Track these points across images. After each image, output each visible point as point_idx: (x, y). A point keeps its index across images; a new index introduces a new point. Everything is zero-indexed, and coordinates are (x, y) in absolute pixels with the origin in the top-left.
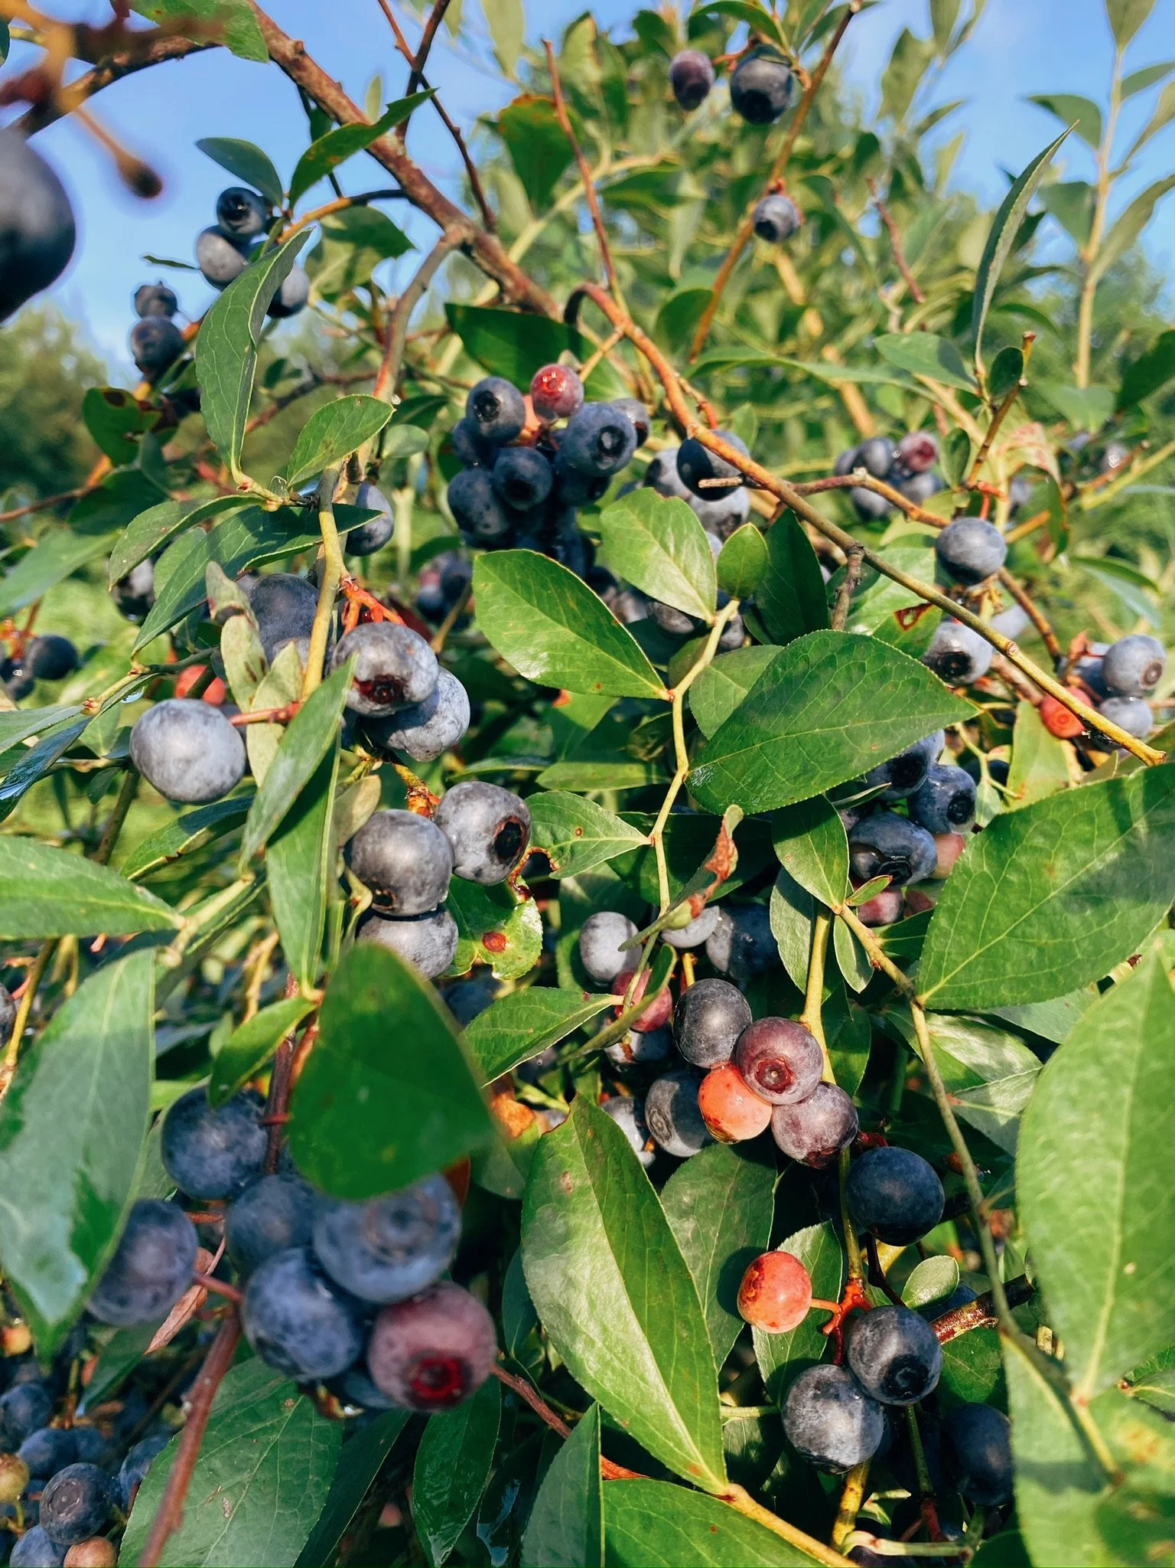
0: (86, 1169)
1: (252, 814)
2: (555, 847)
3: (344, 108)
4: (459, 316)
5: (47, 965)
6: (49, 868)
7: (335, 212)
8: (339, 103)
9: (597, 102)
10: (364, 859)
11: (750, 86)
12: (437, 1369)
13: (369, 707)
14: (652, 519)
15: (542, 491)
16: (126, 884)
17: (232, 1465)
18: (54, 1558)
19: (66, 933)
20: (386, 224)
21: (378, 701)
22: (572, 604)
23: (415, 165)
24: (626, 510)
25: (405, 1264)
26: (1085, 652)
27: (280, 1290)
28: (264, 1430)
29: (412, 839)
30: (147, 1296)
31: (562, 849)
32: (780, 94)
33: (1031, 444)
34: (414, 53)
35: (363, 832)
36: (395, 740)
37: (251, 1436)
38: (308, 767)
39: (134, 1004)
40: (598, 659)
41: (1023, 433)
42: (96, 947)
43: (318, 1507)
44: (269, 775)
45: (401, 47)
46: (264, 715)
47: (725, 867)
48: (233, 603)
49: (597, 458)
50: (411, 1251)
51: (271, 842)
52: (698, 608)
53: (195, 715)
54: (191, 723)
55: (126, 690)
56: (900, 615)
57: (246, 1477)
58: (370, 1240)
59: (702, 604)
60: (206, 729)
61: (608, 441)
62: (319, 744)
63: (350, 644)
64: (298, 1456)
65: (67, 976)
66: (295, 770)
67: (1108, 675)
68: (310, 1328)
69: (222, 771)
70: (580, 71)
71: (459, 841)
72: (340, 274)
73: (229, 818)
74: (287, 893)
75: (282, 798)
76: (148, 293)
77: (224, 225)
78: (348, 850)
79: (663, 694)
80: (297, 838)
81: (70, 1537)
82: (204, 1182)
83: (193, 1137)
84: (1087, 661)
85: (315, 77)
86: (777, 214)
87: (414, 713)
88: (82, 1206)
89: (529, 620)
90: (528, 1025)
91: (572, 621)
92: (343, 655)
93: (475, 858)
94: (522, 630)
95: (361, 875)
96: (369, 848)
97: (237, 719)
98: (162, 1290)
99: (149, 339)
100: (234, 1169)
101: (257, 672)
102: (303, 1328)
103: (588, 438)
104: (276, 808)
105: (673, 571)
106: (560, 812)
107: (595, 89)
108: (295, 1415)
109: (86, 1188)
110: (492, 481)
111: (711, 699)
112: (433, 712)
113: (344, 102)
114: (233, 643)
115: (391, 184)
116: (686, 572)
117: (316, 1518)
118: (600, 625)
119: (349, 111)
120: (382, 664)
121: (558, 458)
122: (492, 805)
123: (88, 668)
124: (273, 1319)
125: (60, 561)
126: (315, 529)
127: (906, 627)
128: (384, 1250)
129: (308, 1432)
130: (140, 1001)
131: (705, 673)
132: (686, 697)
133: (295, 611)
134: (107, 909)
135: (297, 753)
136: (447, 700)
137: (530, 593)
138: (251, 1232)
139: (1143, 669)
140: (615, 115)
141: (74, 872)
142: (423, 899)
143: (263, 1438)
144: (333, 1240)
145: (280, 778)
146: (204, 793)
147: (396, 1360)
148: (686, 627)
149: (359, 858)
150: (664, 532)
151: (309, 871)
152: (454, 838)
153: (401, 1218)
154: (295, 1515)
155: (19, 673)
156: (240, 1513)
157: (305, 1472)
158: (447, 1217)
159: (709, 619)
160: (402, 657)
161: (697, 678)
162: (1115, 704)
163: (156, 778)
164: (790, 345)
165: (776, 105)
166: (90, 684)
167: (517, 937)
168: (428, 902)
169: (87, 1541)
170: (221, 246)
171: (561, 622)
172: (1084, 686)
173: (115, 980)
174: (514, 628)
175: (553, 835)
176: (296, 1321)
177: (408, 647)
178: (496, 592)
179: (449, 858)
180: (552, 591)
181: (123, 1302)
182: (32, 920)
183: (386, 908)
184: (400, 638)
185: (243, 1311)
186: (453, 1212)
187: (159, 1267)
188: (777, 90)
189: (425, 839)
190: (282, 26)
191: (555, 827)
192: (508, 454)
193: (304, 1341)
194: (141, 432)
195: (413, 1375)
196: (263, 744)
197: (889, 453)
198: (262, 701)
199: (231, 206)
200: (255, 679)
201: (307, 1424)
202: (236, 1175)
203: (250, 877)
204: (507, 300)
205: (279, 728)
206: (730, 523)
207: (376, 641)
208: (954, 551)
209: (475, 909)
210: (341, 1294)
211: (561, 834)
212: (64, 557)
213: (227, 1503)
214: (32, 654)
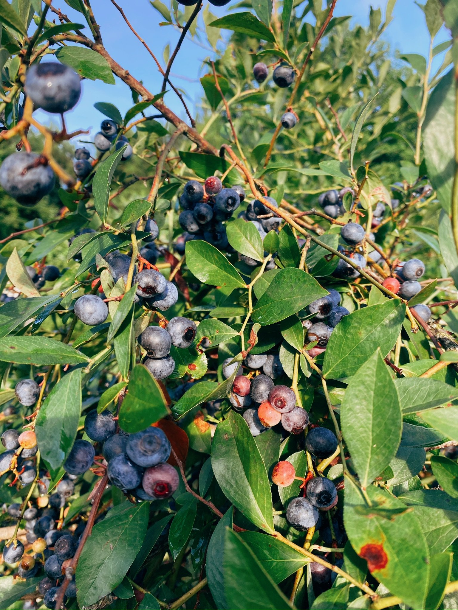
0: (63, 429)
1: (110, 328)
2: (210, 336)
3: (142, 91)
4: (184, 155)
5: (50, 376)
6: (51, 345)
7: (142, 122)
8: (141, 89)
9: (235, 72)
10: (144, 341)
11: (279, 76)
12: (162, 486)
13: (145, 295)
14: (242, 229)
15: (209, 218)
16: (74, 350)
17: (113, 534)
18: (58, 565)
19: (57, 364)
20: (159, 125)
21: (148, 293)
22: (216, 258)
23: (167, 107)
24: (235, 226)
25: (151, 455)
26: (397, 266)
27: (117, 464)
28: (123, 524)
29: (158, 335)
30: (81, 466)
31: (212, 337)
32: (290, 78)
33: (380, 194)
34: (165, 72)
35: (144, 333)
36: (154, 304)
37: (119, 525)
38: (125, 315)
39: (76, 383)
40: (225, 275)
41: (377, 190)
42: (65, 369)
43: (139, 547)
44: (114, 316)
45: (161, 70)
46: (114, 299)
47: (253, 342)
48: (104, 266)
49: (227, 207)
50: (153, 452)
51: (115, 336)
52: (258, 257)
53: (93, 300)
54: (91, 302)
55: (73, 289)
56: (326, 257)
57: (117, 538)
58: (141, 448)
59: (258, 255)
60: (96, 304)
61: (230, 201)
62: (128, 308)
63: (139, 277)
64: (133, 532)
65: (57, 380)
66: (122, 315)
67: (404, 273)
68: (125, 474)
69: (101, 316)
70: (228, 62)
71: (173, 335)
72: (144, 142)
73: (104, 329)
74: (120, 352)
75: (118, 324)
76: (80, 151)
77: (103, 131)
78: (139, 339)
79: (246, 286)
80: (123, 335)
81: (64, 557)
82: (97, 436)
83: (93, 423)
84: (399, 268)
85: (132, 82)
86: (289, 119)
87: (161, 296)
88: (62, 439)
89: (203, 263)
90: (202, 393)
91: (216, 263)
92: (137, 280)
93: (178, 340)
94: (200, 266)
95: (143, 346)
96: (145, 338)
97: (106, 300)
98: (84, 464)
99: (80, 168)
100: (105, 432)
101: (111, 286)
102: (124, 474)
103: (223, 201)
104: (116, 327)
105: (249, 245)
106: (212, 325)
107: (234, 68)
108: (133, 520)
109: (63, 433)
110: (193, 214)
111: (260, 287)
112: (166, 296)
113: (142, 89)
114: (104, 278)
115: (159, 113)
116: (253, 246)
117: (139, 550)
118: (225, 265)
119: (144, 91)
120: (149, 282)
121: (215, 206)
122: (184, 324)
123: (63, 276)
124: (115, 472)
125: (52, 243)
126: (130, 239)
127: (328, 261)
128: (145, 451)
129: (137, 525)
130: (78, 382)
131: (259, 279)
132: (253, 287)
133: (124, 265)
134: (68, 357)
135: (122, 311)
136: (170, 292)
137: (203, 254)
138: (110, 450)
139: (416, 271)
140: (241, 76)
141: (59, 346)
142: (162, 353)
143: (122, 526)
144: (131, 449)
145: (118, 318)
146: (96, 322)
147: (150, 483)
148: (254, 264)
149: (142, 341)
150: (246, 233)
151: (126, 345)
152: (172, 334)
153: (150, 443)
154: (132, 549)
155: (40, 279)
156: (115, 549)
157: (135, 537)
158: (164, 443)
159: (262, 261)
160: (155, 280)
161: (257, 281)
162: (407, 283)
163: (82, 318)
164: (319, 145)
165: (288, 82)
166: (63, 283)
167: (199, 365)
168: (164, 354)
169: (69, 559)
170: (102, 138)
171: (213, 263)
172: (398, 277)
173: (71, 377)
174: (198, 265)
175: (210, 333)
176: (122, 472)
177: (157, 277)
178: (193, 254)
179: (170, 341)
180: (210, 254)
181: (74, 467)
182: (47, 360)
183: (151, 356)
184: (154, 274)
185: (107, 470)
186: (166, 441)
187: (84, 457)
188: (288, 77)
189: (162, 335)
190: (121, 66)
191: (210, 330)
192: (198, 206)
193: (124, 478)
194: (78, 200)
195: (155, 488)
196: (113, 307)
197: (336, 195)
198: (114, 294)
199: (105, 126)
200: (111, 288)
201: (136, 523)
202: (106, 434)
203: (110, 347)
204: (200, 150)
205: (118, 302)
206: (275, 225)
207: (147, 276)
208: (346, 234)
209: (186, 357)
210: (134, 465)
211: (212, 333)
212: (54, 241)
213: (111, 545)
214: (44, 272)
